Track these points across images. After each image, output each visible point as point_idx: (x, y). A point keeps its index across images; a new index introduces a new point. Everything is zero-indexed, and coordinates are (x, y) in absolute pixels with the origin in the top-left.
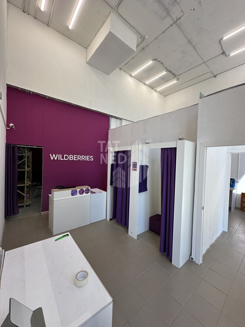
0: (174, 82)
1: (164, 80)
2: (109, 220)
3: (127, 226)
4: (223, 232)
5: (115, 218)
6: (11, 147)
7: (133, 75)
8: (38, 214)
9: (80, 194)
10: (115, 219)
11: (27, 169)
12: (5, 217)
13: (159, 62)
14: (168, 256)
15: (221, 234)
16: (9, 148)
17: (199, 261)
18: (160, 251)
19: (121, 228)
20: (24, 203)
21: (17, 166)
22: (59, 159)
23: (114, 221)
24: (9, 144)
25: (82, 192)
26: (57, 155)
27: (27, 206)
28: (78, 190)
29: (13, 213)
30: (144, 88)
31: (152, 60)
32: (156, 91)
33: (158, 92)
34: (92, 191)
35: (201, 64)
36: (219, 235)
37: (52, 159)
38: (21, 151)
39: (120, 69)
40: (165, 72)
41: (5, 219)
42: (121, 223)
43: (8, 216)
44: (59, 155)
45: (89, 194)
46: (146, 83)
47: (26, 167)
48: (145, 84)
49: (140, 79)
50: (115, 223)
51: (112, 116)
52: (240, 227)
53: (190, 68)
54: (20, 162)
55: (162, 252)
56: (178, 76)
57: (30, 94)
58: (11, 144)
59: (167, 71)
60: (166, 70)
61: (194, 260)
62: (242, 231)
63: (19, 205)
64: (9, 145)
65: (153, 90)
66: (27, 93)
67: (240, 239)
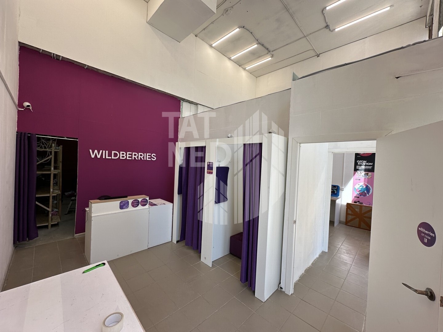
0: (268, 59)
1: (254, 55)
2: (176, 243)
3: (200, 250)
4: (322, 252)
5: (184, 239)
6: (26, 137)
7: (213, 45)
8: (69, 238)
9: (133, 206)
10: (184, 241)
11: (53, 171)
12: (14, 243)
13: (248, 32)
14: (251, 286)
15: (320, 256)
16: (23, 139)
17: (290, 290)
18: (241, 280)
19: (191, 253)
20: (48, 221)
21: (35, 167)
22: (104, 157)
23: (183, 243)
24: (21, 133)
25: (135, 204)
26: (101, 151)
27: (52, 226)
28: (130, 201)
29: (28, 237)
30: (229, 65)
31: (239, 27)
32: (245, 69)
33: (248, 71)
34: (152, 203)
35: (301, 38)
36: (317, 256)
37: (93, 156)
38: (43, 144)
39: (196, 36)
40: (256, 45)
41: (14, 246)
42: (192, 246)
43: (19, 242)
44: (104, 151)
45: (147, 206)
46: (232, 58)
47: (52, 168)
48: (230, 59)
49: (224, 51)
50: (184, 246)
51: (184, 100)
52: (343, 246)
53: (287, 43)
54: (41, 162)
55: (243, 281)
56: (272, 51)
57: (59, 60)
58: (25, 133)
59: (259, 43)
60: (257, 42)
61: (283, 290)
62: (345, 251)
63: (37, 226)
64: (23, 135)
65: (240, 68)
66: (54, 58)
67: (342, 260)
